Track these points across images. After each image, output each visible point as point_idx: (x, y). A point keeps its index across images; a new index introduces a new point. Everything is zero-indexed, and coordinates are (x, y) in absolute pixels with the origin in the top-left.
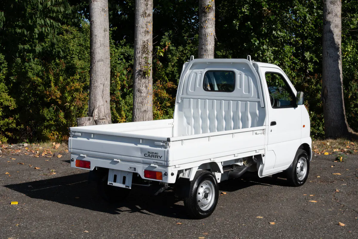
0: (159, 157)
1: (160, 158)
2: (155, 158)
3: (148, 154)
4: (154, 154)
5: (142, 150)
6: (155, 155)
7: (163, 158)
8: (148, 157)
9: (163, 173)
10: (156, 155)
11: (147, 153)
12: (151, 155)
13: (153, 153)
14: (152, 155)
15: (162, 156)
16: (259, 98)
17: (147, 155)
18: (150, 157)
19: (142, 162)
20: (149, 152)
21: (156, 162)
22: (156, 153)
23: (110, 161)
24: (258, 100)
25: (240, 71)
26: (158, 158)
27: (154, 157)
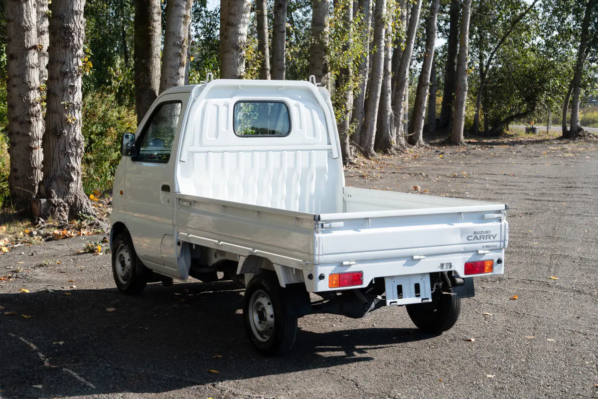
0: (492, 237)
1: (494, 238)
2: (486, 239)
3: (474, 236)
4: (483, 234)
5: (463, 231)
6: (485, 235)
7: (498, 238)
8: (474, 240)
9: (496, 261)
10: (488, 234)
11: (472, 234)
12: (478, 236)
13: (482, 232)
14: (480, 236)
15: (496, 235)
16: (330, 144)
17: (472, 238)
18: (478, 239)
19: (462, 250)
20: (475, 233)
21: (487, 246)
22: (487, 232)
23: (404, 262)
24: (329, 147)
25: (297, 101)
26: (490, 239)
27: (484, 239)
